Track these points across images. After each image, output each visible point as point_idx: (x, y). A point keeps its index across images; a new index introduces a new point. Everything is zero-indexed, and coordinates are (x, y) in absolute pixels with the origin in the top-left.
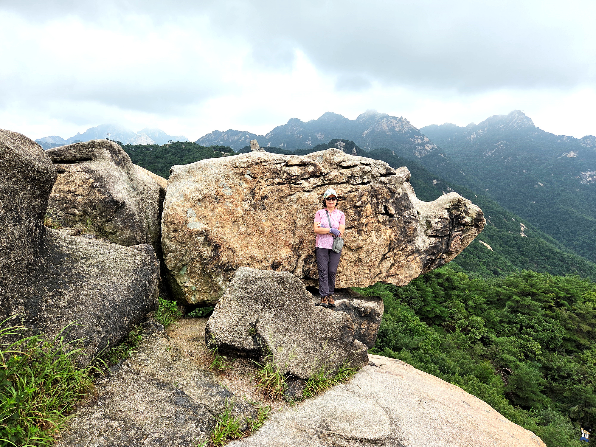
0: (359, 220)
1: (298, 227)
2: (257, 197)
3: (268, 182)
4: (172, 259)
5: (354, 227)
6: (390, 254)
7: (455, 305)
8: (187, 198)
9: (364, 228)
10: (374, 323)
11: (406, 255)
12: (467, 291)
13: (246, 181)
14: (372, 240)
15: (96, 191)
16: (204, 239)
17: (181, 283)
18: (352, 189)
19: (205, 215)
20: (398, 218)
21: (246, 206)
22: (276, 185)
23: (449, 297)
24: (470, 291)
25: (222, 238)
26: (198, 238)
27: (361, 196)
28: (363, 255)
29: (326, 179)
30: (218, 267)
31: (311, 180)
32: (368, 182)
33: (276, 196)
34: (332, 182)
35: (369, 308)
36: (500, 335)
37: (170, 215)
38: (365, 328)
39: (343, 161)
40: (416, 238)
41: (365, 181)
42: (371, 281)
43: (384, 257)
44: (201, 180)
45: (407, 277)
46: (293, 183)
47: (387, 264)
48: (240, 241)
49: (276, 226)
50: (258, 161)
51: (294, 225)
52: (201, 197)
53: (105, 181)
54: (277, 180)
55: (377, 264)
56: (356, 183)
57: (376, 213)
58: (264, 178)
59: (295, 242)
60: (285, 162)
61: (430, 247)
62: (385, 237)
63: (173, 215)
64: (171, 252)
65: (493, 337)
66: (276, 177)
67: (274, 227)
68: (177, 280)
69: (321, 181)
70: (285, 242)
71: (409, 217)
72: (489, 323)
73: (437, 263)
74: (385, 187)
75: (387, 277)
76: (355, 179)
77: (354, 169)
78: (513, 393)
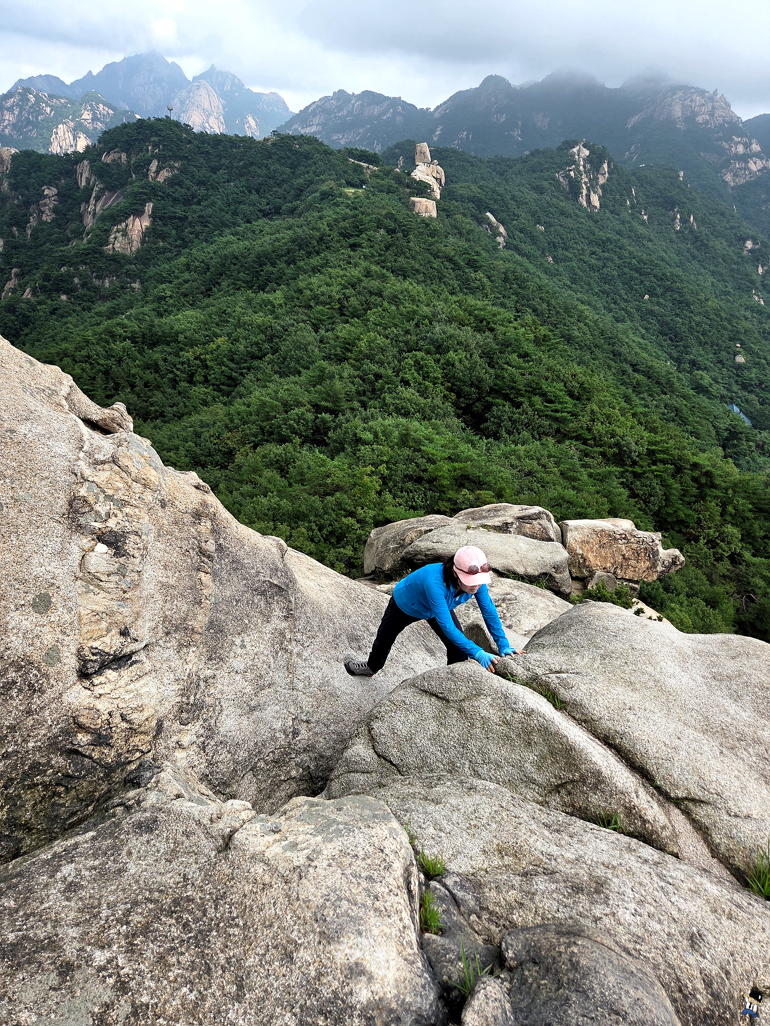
0: (638, 557)
5: (635, 560)
6: (647, 571)
7: (707, 510)
9: (639, 561)
11: (653, 572)
12: (730, 491)
14: (641, 565)
20: (653, 558)
23: (702, 497)
24: (734, 492)
35: (636, 587)
36: (758, 554)
40: (658, 567)
42: (638, 578)
43: (644, 572)
45: (651, 579)
48: (593, 558)
49: (607, 555)
51: (614, 556)
57: (645, 556)
61: (662, 571)
62: (646, 565)
65: (747, 555)
71: (657, 558)
72: (748, 537)
73: (663, 575)
75: (644, 578)
78: (749, 622)
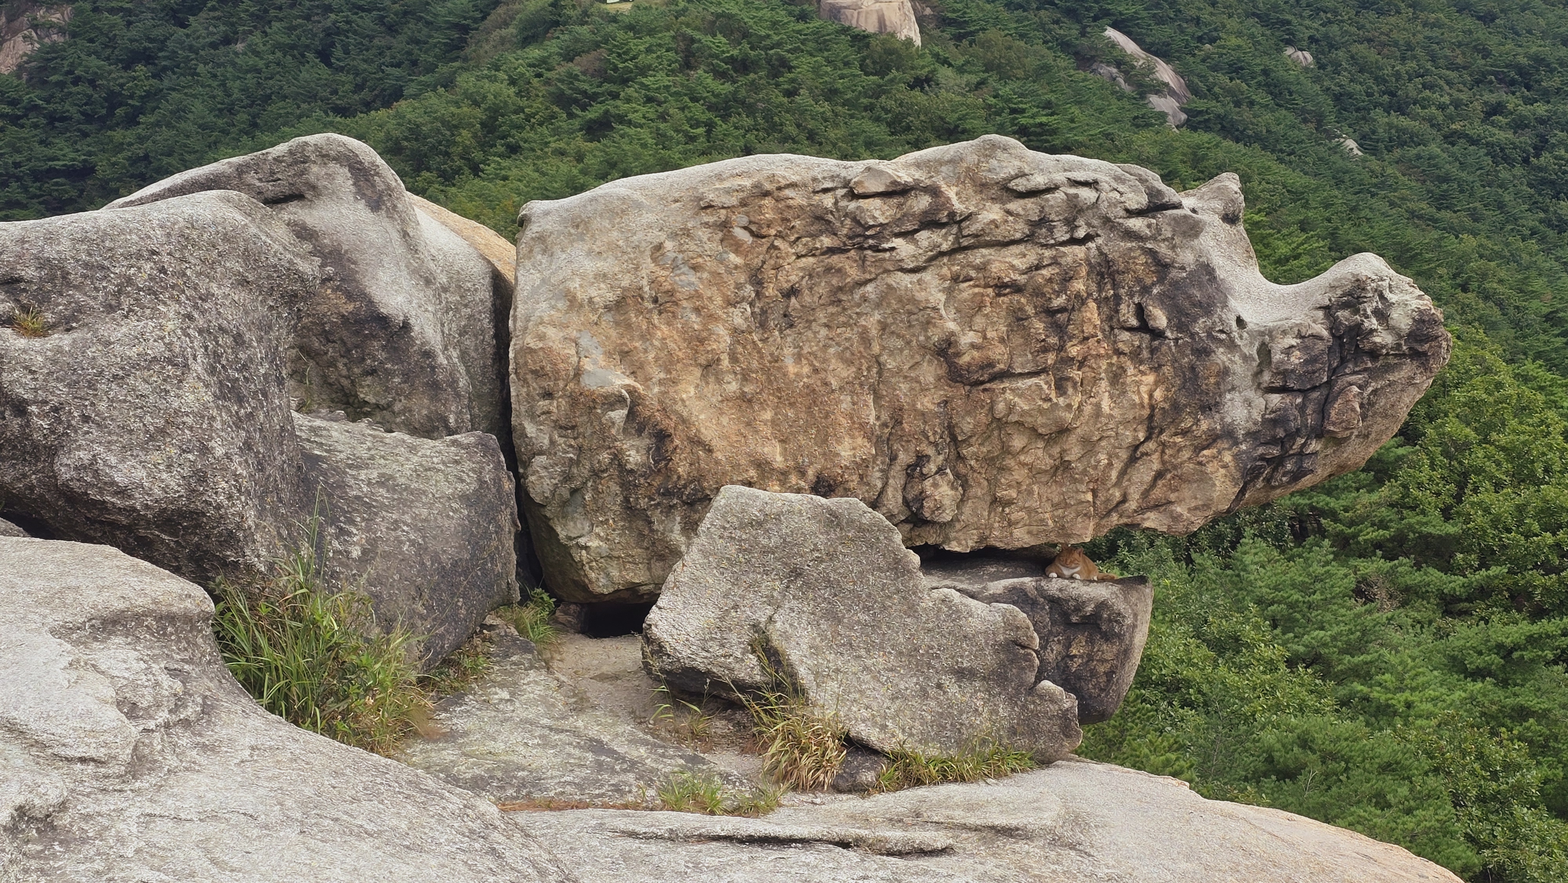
0: (1061, 348)
1: (886, 374)
2: (771, 291)
3: (800, 248)
4: (543, 473)
5: (1044, 371)
6: (1151, 445)
8: (573, 304)
9: (1076, 374)
10: (1107, 640)
11: (1196, 448)
13: (737, 247)
14: (1098, 406)
15: (329, 291)
16: (628, 416)
17: (570, 539)
18: (1041, 258)
19: (626, 349)
20: (1176, 340)
21: (739, 317)
22: (823, 254)
25: (676, 412)
26: (612, 414)
27: (1067, 278)
28: (1074, 452)
29: (966, 232)
30: (668, 494)
31: (924, 236)
32: (1089, 238)
33: (822, 289)
34: (981, 241)
35: (1090, 600)
37: (531, 351)
38: (1081, 657)
39: (1017, 177)
40: (1228, 396)
41: (1081, 233)
42: (1098, 525)
43: (1135, 455)
44: (613, 247)
45: (1196, 508)
46: (870, 248)
47: (1144, 473)
48: (725, 420)
49: (823, 375)
50: (768, 186)
51: (875, 370)
52: (611, 297)
53: (349, 260)
54: (826, 241)
55: (1114, 474)
56: (1052, 242)
57: (1112, 328)
58: (787, 235)
59: (878, 418)
60: (846, 184)
61: (1265, 421)
62: (1136, 398)
63: (541, 353)
64: (541, 453)
66: (821, 233)
67: (818, 376)
68: (558, 529)
69: (951, 238)
70: (851, 418)
71: (1210, 335)
73: (1289, 467)
74: (1142, 248)
75: (1141, 510)
76: (1051, 230)
77: (1047, 200)
